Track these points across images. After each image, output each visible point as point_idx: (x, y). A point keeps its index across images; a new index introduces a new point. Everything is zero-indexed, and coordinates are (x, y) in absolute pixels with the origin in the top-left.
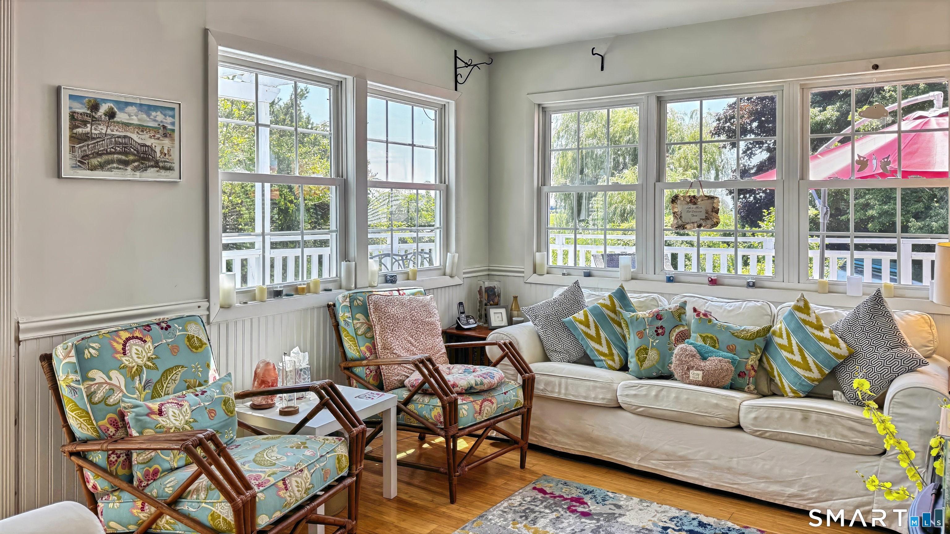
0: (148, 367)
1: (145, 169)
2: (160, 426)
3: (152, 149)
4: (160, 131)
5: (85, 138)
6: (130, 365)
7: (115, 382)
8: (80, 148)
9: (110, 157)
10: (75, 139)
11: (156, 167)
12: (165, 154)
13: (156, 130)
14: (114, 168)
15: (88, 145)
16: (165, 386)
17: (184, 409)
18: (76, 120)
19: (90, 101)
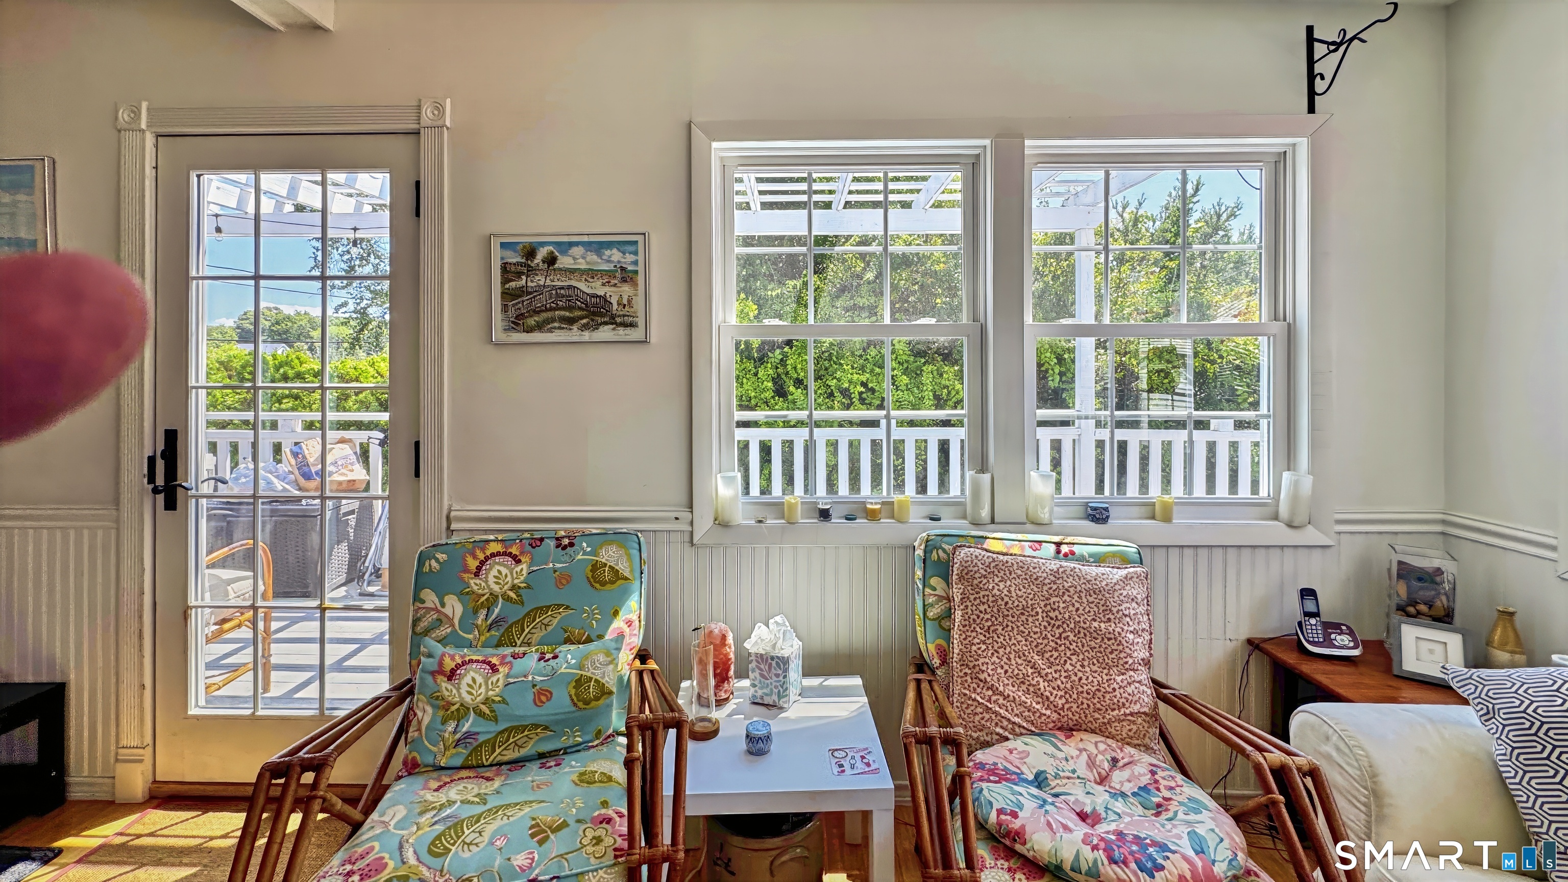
0: (508, 599)
1: (596, 327)
2: (438, 697)
3: (606, 301)
4: (617, 275)
5: (521, 292)
6: (480, 591)
7: (448, 610)
8: (514, 305)
9: (549, 314)
10: (507, 295)
11: (612, 324)
12: (625, 305)
13: (610, 274)
14: (555, 328)
15: (523, 301)
16: (527, 630)
17: (494, 679)
18: (508, 272)
19: (524, 247)
